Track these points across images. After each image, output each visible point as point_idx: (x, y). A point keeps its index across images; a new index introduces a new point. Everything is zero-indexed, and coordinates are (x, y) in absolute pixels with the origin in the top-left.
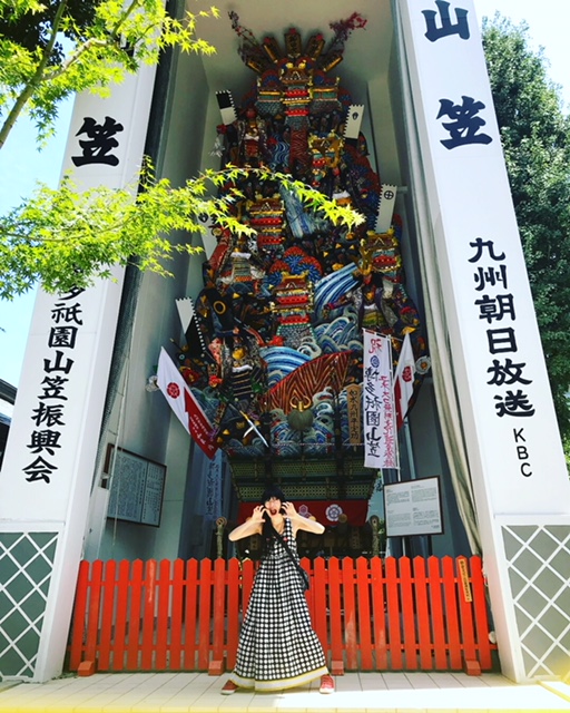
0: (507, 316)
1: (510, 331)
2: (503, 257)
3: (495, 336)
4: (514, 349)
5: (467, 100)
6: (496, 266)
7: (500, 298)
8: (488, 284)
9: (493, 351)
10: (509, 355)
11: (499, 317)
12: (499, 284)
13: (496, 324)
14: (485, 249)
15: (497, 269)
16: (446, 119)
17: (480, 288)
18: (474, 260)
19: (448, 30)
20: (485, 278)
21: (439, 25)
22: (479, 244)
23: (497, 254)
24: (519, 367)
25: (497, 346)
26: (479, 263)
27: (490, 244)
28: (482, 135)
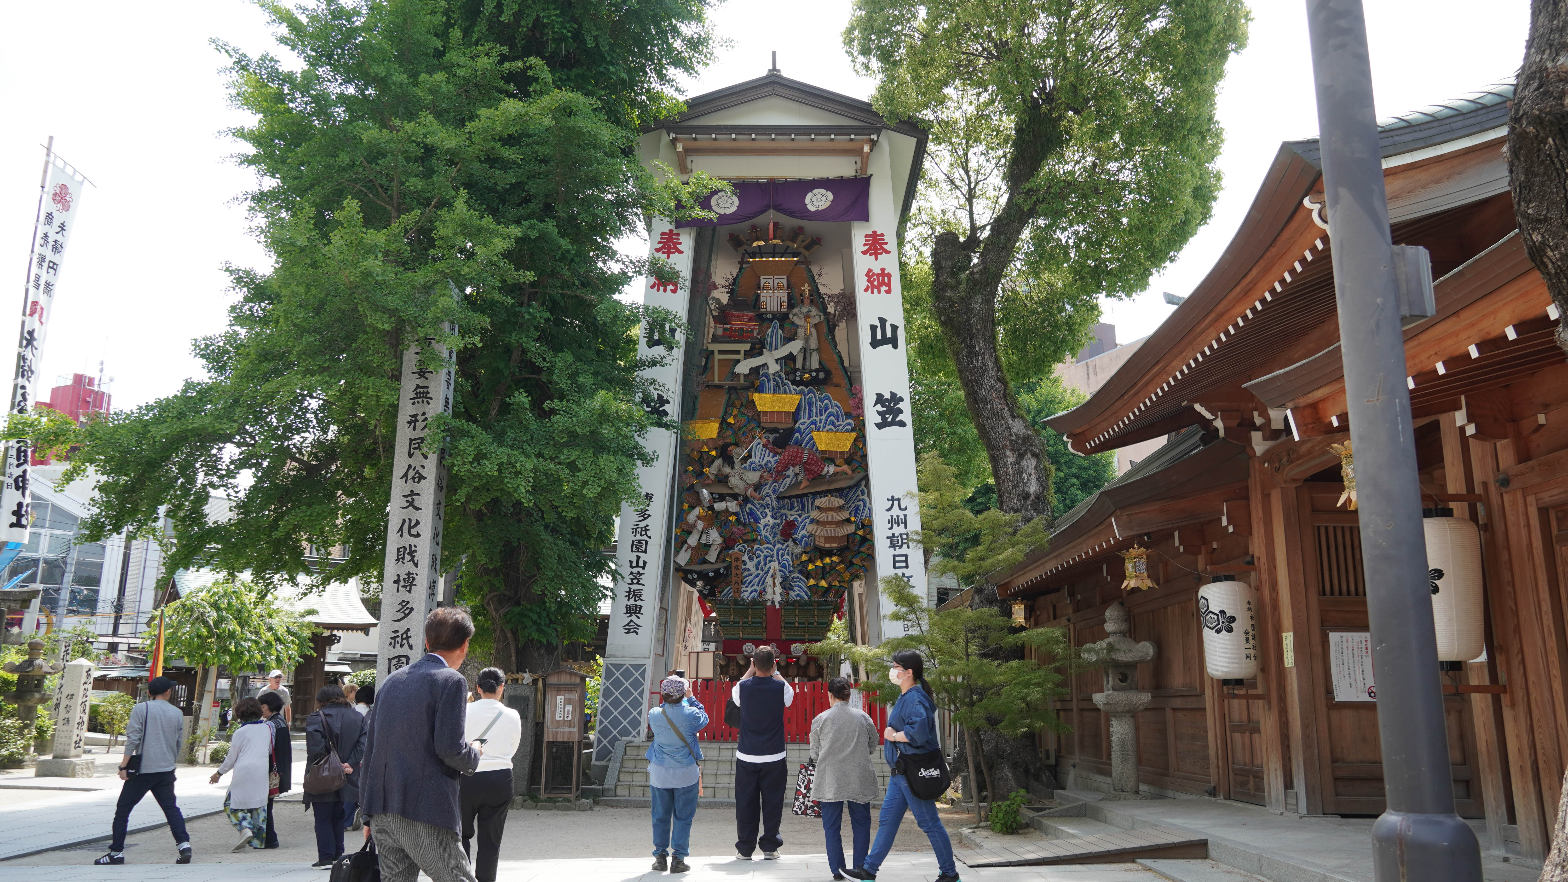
0: (905, 546)
1: (906, 556)
2: (906, 508)
3: (897, 559)
4: (907, 567)
5: (893, 394)
6: (901, 514)
7: (901, 535)
8: (895, 526)
9: (895, 567)
10: (904, 570)
11: (901, 547)
12: (902, 526)
13: (898, 551)
14: (896, 503)
15: (902, 517)
16: (879, 408)
17: (891, 528)
18: (889, 510)
19: (885, 341)
20: (894, 522)
21: (879, 337)
22: (893, 499)
23: (903, 506)
24: (908, 577)
25: (897, 565)
26: (891, 513)
27: (899, 500)
28: (901, 421)
